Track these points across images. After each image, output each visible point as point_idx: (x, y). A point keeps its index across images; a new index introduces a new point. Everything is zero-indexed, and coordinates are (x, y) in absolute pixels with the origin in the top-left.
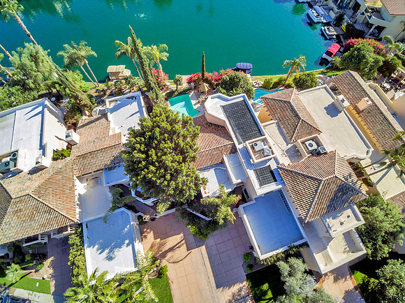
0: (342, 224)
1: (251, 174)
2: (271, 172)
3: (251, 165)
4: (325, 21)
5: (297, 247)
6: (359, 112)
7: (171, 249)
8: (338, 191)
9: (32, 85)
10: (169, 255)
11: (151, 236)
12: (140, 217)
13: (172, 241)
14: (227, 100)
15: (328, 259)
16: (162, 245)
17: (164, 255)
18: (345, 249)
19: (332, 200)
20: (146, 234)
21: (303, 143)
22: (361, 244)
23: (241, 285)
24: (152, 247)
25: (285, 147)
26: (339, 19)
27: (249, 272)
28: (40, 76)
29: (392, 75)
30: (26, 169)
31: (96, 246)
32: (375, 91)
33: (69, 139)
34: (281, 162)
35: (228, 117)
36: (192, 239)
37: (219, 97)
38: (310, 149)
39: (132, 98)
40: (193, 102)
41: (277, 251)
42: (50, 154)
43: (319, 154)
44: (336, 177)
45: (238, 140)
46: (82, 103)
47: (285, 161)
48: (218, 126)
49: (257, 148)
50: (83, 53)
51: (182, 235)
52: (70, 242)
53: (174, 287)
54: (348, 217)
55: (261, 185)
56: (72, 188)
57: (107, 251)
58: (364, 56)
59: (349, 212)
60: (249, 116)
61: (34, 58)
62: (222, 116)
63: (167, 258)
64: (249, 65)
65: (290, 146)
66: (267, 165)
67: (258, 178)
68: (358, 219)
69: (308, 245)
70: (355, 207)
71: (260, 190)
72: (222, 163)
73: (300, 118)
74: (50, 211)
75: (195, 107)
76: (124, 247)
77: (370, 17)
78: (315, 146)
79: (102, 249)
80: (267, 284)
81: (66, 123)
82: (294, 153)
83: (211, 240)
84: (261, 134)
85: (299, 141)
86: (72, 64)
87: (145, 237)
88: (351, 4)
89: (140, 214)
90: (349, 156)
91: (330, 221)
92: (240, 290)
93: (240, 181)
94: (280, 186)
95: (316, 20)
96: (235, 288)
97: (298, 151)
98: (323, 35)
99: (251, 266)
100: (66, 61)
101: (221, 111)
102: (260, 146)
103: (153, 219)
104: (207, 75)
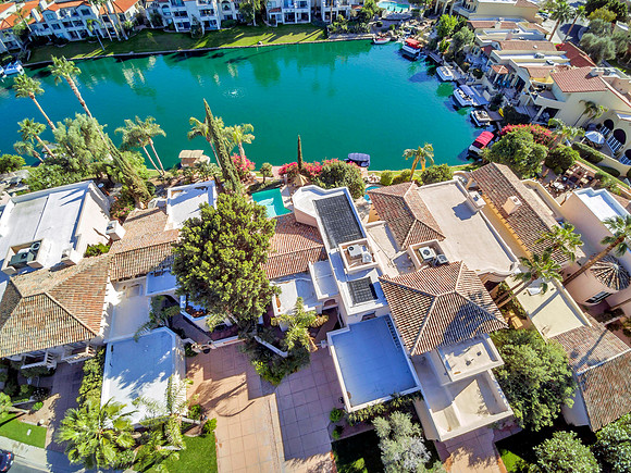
0: (468, 363)
1: (343, 288)
2: (371, 286)
3: (343, 276)
4: (476, 104)
5: (404, 397)
6: (505, 216)
7: (226, 396)
8: (460, 313)
9: (77, 166)
10: (222, 404)
11: (199, 374)
12: (188, 345)
13: (228, 384)
14: (323, 194)
15: (453, 421)
16: (212, 389)
17: (214, 403)
18: (481, 408)
19: (451, 326)
20: (192, 371)
21: (417, 250)
22: (505, 401)
23: (323, 458)
24: (199, 390)
25: (394, 255)
26: (497, 101)
27: (337, 438)
28: (89, 155)
29: (568, 171)
30: (47, 266)
31: (120, 378)
32: (536, 190)
33: (110, 231)
34: (385, 273)
35: (321, 215)
36: (257, 382)
37: (313, 190)
38: (425, 257)
39: (202, 188)
40: (284, 199)
41: (374, 402)
42: (82, 248)
43: (438, 265)
44: (456, 293)
45: (330, 243)
46: (137, 190)
47: (392, 274)
48: (309, 226)
49: (352, 254)
50: (148, 131)
51: (244, 376)
52: (85, 369)
53: (221, 452)
54: (479, 354)
55: (354, 302)
56: (102, 293)
57: (132, 385)
58: (518, 146)
59: (480, 347)
60: (349, 214)
61: (86, 132)
62: (314, 213)
63: (217, 408)
64: (365, 157)
65: (400, 253)
66: (367, 276)
67: (352, 293)
68: (493, 358)
69: (421, 397)
70: (489, 340)
71: (352, 309)
72: (307, 272)
73: (414, 218)
74: (67, 317)
75: (286, 205)
76: (157, 382)
77: (535, 97)
78: (433, 254)
79: (127, 381)
80: (362, 460)
81: (111, 215)
82: (405, 263)
83: (285, 387)
84: (362, 235)
85: (411, 246)
86: (132, 144)
87: (192, 375)
88: (514, 82)
89: (189, 340)
90: (483, 270)
91: (449, 358)
92: (320, 466)
93: (327, 296)
94: (381, 305)
95: (463, 103)
96: (313, 463)
97: (411, 260)
98: (473, 121)
99: (339, 430)
100: (125, 139)
101: (313, 206)
102: (358, 250)
103: (207, 351)
104: (304, 165)
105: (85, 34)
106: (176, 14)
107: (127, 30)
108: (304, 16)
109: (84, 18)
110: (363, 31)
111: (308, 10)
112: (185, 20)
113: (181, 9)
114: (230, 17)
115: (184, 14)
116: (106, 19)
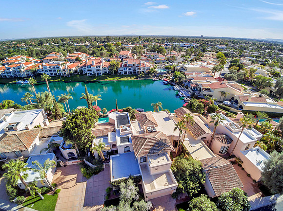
0: (158, 162)
1: (118, 139)
2: (128, 138)
3: (119, 135)
4: (186, 96)
5: (134, 177)
7: (67, 181)
8: (156, 144)
10: (65, 184)
12: (59, 162)
13: (69, 177)
14: (120, 114)
15: (153, 187)
16: (63, 178)
17: (61, 184)
18: (166, 184)
19: (152, 148)
20: (57, 172)
21: (146, 128)
22: (175, 180)
23: (99, 207)
24: (57, 179)
25: (139, 130)
27: (107, 199)
30: (20, 129)
33: (44, 122)
34: (134, 134)
35: (117, 119)
36: (81, 177)
37: (116, 113)
38: (149, 129)
41: (122, 178)
43: (153, 132)
45: (118, 127)
47: (136, 134)
48: (113, 124)
51: (76, 175)
53: (59, 201)
54: (163, 159)
55: (121, 143)
56: (34, 138)
59: (164, 157)
60: (127, 119)
63: (62, 186)
65: (141, 130)
66: (128, 136)
67: (121, 140)
68: (168, 160)
69: (141, 178)
70: (167, 155)
72: (107, 136)
73: (147, 119)
74: (20, 142)
77: (203, 91)
78: (151, 129)
82: (142, 132)
83: (91, 180)
84: (129, 124)
85: (144, 127)
87: (56, 174)
90: (170, 135)
91: (152, 160)
92: (98, 210)
93: (112, 141)
94: (130, 143)
95: (181, 96)
96: (95, 208)
97: (144, 132)
98: (185, 101)
99: (109, 196)
100: (59, 99)
102: (126, 127)
103: (65, 166)
104: (118, 109)
105: (56, 74)
106: (88, 70)
107: (70, 74)
108: (131, 72)
109: (57, 69)
110: (150, 77)
111: (132, 71)
112: (91, 72)
113: (90, 69)
114: (106, 72)
115: (91, 70)
116: (64, 70)
